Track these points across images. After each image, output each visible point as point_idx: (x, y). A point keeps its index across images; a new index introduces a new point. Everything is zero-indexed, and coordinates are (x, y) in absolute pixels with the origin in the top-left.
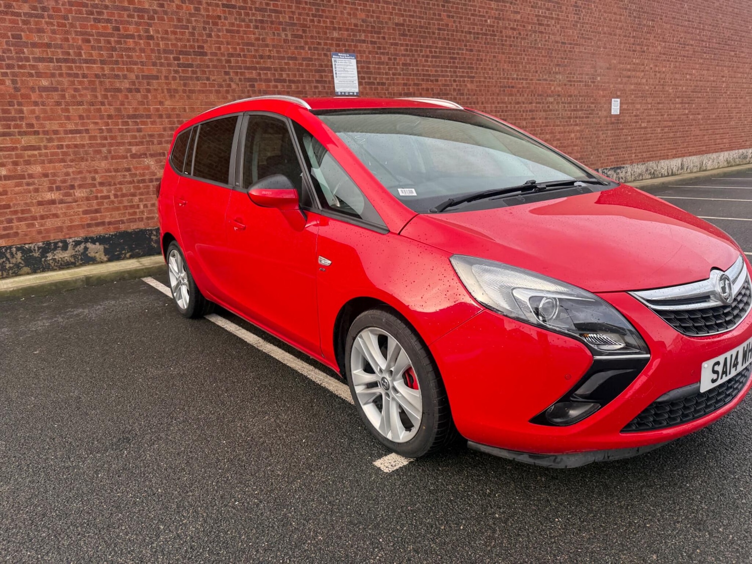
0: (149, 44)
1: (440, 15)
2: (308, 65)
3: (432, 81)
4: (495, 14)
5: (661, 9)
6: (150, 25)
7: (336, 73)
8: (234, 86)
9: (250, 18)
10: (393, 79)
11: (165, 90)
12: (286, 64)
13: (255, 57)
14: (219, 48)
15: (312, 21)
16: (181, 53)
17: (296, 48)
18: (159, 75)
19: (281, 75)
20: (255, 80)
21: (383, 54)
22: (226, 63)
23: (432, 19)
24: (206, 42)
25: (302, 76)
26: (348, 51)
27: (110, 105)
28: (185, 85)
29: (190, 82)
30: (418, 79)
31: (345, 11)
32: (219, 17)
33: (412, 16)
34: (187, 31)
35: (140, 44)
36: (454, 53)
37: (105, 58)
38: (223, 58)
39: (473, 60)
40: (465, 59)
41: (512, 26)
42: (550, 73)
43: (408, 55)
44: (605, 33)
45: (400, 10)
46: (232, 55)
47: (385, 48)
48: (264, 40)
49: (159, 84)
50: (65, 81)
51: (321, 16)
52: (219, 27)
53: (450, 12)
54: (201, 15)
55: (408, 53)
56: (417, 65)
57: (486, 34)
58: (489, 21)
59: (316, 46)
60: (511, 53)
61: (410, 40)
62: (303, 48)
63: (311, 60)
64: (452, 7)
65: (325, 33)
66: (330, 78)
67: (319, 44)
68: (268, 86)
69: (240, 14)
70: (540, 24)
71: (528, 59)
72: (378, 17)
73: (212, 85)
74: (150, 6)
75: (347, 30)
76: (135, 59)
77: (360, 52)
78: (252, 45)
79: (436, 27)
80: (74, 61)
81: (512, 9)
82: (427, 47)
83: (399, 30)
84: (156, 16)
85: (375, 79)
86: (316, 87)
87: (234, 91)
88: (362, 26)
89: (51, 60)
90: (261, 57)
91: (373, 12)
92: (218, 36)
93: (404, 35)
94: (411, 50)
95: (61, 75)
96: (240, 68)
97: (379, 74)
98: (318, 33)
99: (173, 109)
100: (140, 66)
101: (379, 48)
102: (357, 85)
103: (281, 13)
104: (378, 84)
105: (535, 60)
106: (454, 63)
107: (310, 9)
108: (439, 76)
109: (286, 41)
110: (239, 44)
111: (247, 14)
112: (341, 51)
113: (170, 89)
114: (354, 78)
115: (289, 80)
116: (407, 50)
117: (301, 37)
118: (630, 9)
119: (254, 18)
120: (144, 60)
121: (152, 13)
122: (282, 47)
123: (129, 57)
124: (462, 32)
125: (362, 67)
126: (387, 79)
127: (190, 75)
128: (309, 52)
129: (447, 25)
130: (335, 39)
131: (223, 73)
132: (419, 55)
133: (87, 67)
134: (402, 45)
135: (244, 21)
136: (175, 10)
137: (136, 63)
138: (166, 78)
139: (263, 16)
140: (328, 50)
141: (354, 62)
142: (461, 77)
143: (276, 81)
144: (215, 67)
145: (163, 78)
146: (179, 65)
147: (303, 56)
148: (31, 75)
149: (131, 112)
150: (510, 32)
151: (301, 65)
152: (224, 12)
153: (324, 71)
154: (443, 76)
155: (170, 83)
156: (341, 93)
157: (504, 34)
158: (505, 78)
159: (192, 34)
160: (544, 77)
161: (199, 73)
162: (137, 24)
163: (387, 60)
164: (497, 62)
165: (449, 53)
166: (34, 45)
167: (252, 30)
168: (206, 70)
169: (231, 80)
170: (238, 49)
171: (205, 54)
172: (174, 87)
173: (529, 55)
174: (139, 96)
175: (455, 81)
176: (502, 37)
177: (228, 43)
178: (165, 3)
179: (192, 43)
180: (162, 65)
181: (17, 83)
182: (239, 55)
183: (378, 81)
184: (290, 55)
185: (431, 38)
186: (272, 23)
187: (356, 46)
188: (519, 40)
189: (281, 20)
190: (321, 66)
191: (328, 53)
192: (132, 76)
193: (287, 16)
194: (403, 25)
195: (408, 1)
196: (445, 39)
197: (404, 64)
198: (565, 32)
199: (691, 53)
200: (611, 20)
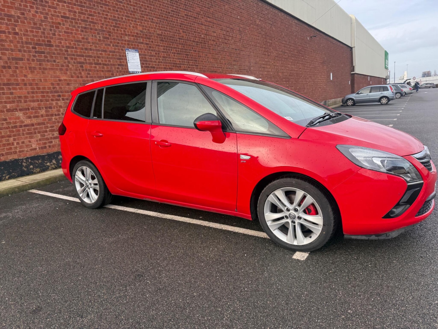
0: (15, 38)
1: (179, 31)
2: (113, 55)
3: (178, 67)
4: (205, 32)
5: (274, 35)
6: (16, 26)
7: (129, 61)
8: (70, 66)
9: (78, 25)
10: (158, 65)
11: (28, 68)
12: (101, 54)
13: (82, 49)
14: (61, 43)
15: (114, 30)
16: (37, 44)
17: (106, 45)
18: (24, 58)
19: (98, 60)
20: (83, 63)
21: (152, 50)
22: (65, 52)
23: (176, 33)
24: (52, 38)
25: (110, 61)
26: (135, 48)
28: (40, 65)
29: (44, 63)
30: (171, 66)
31: (131, 25)
32: (60, 24)
33: (166, 31)
34: (40, 31)
35: (9, 37)
36: (187, 52)
38: (63, 49)
39: (196, 56)
40: (193, 55)
41: (213, 39)
42: (231, 65)
43: (165, 52)
44: (253, 45)
45: (159, 27)
46: (68, 47)
47: (153, 48)
48: (87, 39)
49: (24, 64)
51: (118, 27)
52: (60, 30)
53: (184, 29)
54: (48, 21)
55: (165, 51)
56: (170, 58)
57: (201, 43)
58: (202, 36)
59: (116, 44)
60: (213, 54)
61: (165, 44)
62: (109, 45)
63: (114, 52)
64: (185, 27)
65: (121, 37)
66: (125, 63)
67: (118, 43)
68: (91, 67)
69: (72, 23)
70: (225, 39)
71: (221, 57)
72: (148, 30)
73: (58, 66)
74: (16, 14)
75: (133, 36)
76: (7, 47)
77: (140, 49)
78: (80, 42)
79: (178, 37)
81: (212, 30)
82: (174, 48)
83: (160, 38)
84: (19, 20)
85: (150, 64)
86: (118, 68)
87: (71, 69)
88: (140, 34)
90: (86, 49)
91: (146, 27)
92: (60, 35)
93: (162, 41)
94: (166, 50)
96: (74, 55)
97: (151, 61)
98: (117, 36)
99: (34, 80)
100: (10, 52)
101: (150, 47)
102: (140, 67)
103: (96, 24)
104: (151, 67)
105: (224, 58)
106: (188, 57)
107: (112, 23)
108: (181, 64)
109: (99, 40)
110: (72, 41)
111: (76, 23)
112: (130, 48)
113: (31, 67)
114: (138, 64)
115: (103, 64)
116: (164, 49)
117: (108, 39)
118: (262, 34)
119: (80, 25)
120: (13, 48)
121: (16, 18)
122: (97, 44)
123: (2, 45)
124: (190, 41)
125: (142, 58)
126: (156, 65)
127: (43, 58)
128: (113, 47)
129: (183, 37)
130: (127, 41)
131: (63, 58)
132: (170, 52)
134: (162, 46)
135: (74, 27)
136: (32, 17)
137: (7, 50)
138: (28, 60)
139: (86, 25)
140: (124, 47)
141: (138, 54)
142: (192, 65)
143: (95, 64)
144: (58, 54)
145: (26, 60)
146: (36, 52)
147: (110, 49)
149: (6, 82)
150: (212, 42)
151: (109, 55)
152: (62, 20)
153: (122, 59)
154: (183, 64)
155: (31, 63)
156: (132, 72)
157: (209, 43)
158: (212, 67)
159: (44, 33)
160: (229, 67)
161: (49, 57)
162: (7, 24)
163: (155, 54)
164: (208, 58)
165: (185, 52)
167: (80, 32)
168: (53, 55)
169: (69, 62)
170: (72, 44)
171: (52, 46)
172: (33, 66)
173: (221, 55)
174: (10, 70)
175: (189, 67)
176: (209, 44)
177: (66, 40)
178: (25, 12)
179: (43, 39)
180: (25, 51)
182: (73, 48)
183: (151, 66)
184: (102, 49)
185: (176, 43)
186: (91, 29)
187: (138, 46)
188: (217, 47)
189: (96, 28)
190: (120, 56)
191: (124, 49)
192: (5, 58)
193: (100, 26)
194: (161, 35)
195: (163, 22)
196: (182, 44)
197: (164, 57)
198: (236, 44)
199: (287, 56)
200: (254, 39)
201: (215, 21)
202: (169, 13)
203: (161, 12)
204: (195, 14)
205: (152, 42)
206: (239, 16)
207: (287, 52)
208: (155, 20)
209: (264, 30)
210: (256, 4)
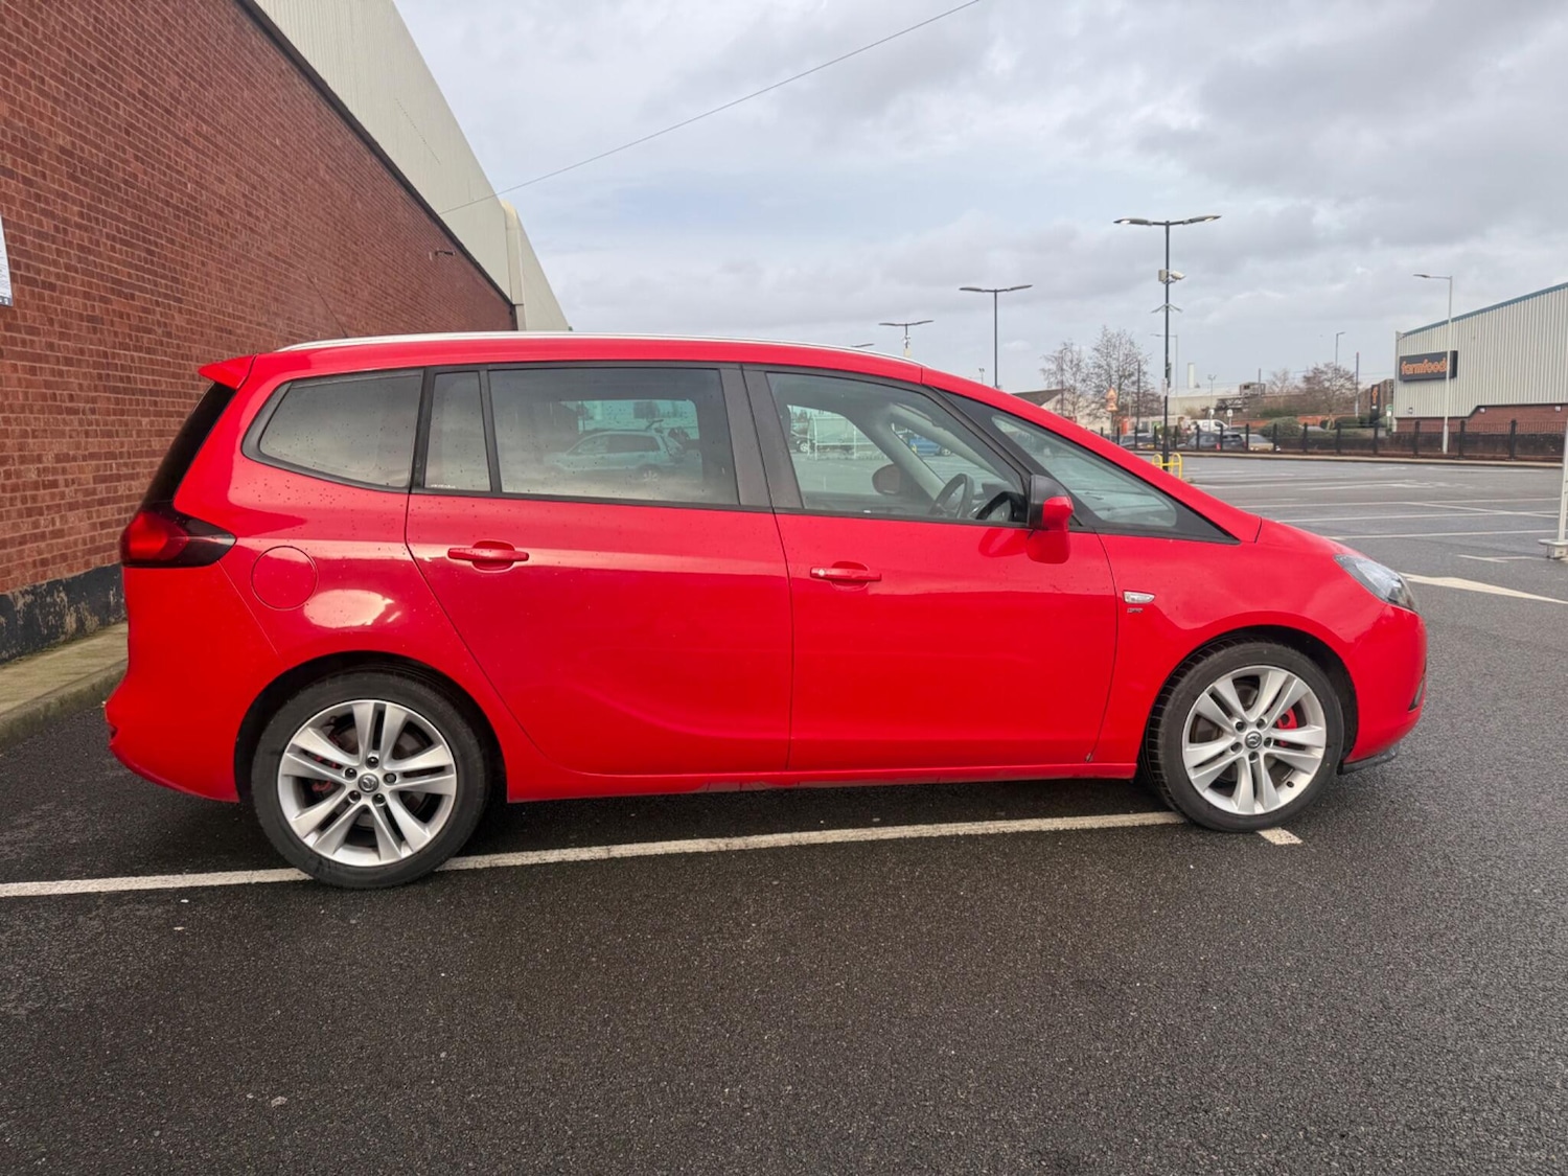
1: (124, 151)
3: (126, 297)
4: (195, 174)
5: (360, 226)
10: (66, 279)
21: (44, 213)
23: (114, 156)
30: (106, 288)
33: (83, 138)
36: (150, 242)
39: (177, 263)
40: (166, 258)
41: (217, 207)
43: (85, 229)
44: (315, 252)
45: (64, 117)
47: (47, 200)
53: (138, 149)
55: (85, 222)
56: (100, 255)
57: (188, 213)
58: (189, 186)
60: (222, 262)
61: (85, 194)
64: (139, 140)
70: (250, 214)
71: (242, 279)
72: (30, 122)
77: (6, 198)
79: (122, 175)
81: (214, 171)
82: (112, 216)
83: (67, 164)
85: (38, 272)
91: (22, 106)
93: (75, 178)
94: (89, 219)
97: (42, 260)
101: (38, 197)
102: (8, 279)
104: (44, 285)
105: (250, 283)
106: (152, 263)
108: (135, 287)
114: (2, 261)
116: (81, 215)
118: (334, 217)
124: (157, 198)
125: (12, 238)
126: (58, 276)
129: (136, 177)
132: (101, 232)
134: (74, 202)
142: (165, 296)
150: (216, 218)
154: (140, 289)
157: (209, 219)
158: (219, 312)
163: (52, 231)
165: (144, 240)
173: (243, 272)
176: (208, 225)
183: (42, 277)
185: (116, 197)
194: (71, 155)
195: (76, 101)
196: (135, 207)
197: (81, 248)
198: (276, 237)
199: (392, 308)
200: (318, 229)
201: (220, 139)
202: (93, 69)
203: (68, 58)
204: (168, 98)
205: (44, 176)
206: (279, 137)
207: (391, 291)
208: (50, 85)
209: (338, 203)
210: (314, 105)
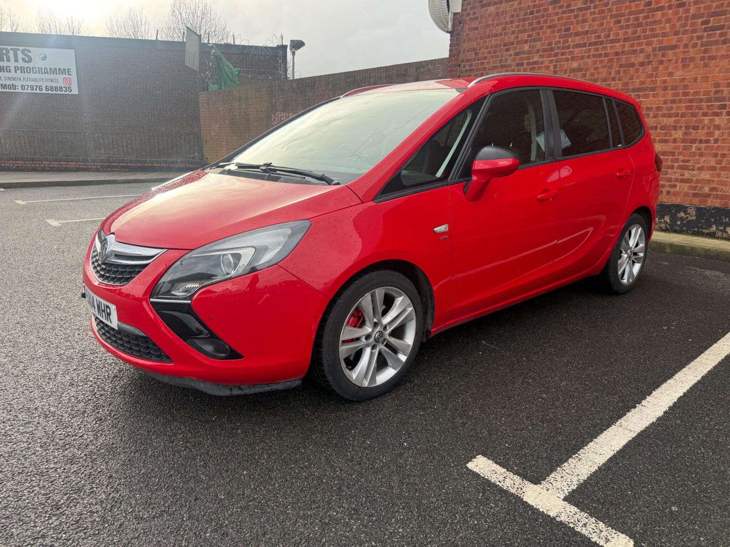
0: (678, 13)
11: (680, 61)
16: (715, 14)
18: (679, 44)
27: (620, 80)
28: (705, 51)
29: (714, 47)
35: (667, 14)
37: (629, 35)
49: (675, 54)
50: (590, 61)
76: (658, 31)
80: (602, 43)
89: (584, 45)
95: (588, 57)
99: (683, 80)
100: (660, 38)
113: (686, 58)
120: (667, 30)
123: (652, 30)
127: (716, 38)
133: (611, 47)
137: (657, 36)
138: (686, 46)
145: (682, 46)
146: (705, 30)
148: (567, 60)
149: (637, 86)
155: (688, 52)
166: (577, 34)
172: (691, 55)
174: (649, 68)
180: (685, 32)
181: (557, 68)
192: (649, 49)
